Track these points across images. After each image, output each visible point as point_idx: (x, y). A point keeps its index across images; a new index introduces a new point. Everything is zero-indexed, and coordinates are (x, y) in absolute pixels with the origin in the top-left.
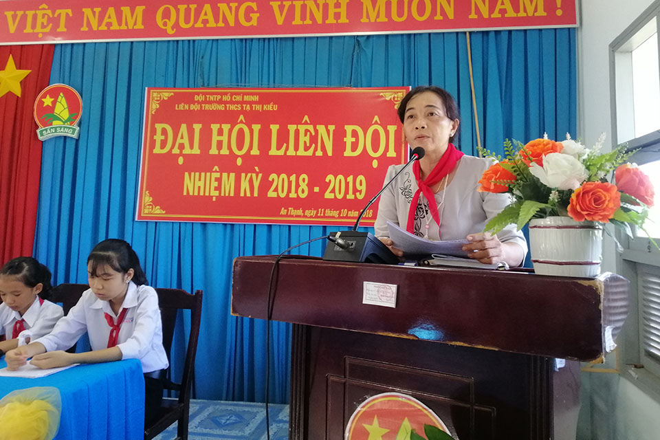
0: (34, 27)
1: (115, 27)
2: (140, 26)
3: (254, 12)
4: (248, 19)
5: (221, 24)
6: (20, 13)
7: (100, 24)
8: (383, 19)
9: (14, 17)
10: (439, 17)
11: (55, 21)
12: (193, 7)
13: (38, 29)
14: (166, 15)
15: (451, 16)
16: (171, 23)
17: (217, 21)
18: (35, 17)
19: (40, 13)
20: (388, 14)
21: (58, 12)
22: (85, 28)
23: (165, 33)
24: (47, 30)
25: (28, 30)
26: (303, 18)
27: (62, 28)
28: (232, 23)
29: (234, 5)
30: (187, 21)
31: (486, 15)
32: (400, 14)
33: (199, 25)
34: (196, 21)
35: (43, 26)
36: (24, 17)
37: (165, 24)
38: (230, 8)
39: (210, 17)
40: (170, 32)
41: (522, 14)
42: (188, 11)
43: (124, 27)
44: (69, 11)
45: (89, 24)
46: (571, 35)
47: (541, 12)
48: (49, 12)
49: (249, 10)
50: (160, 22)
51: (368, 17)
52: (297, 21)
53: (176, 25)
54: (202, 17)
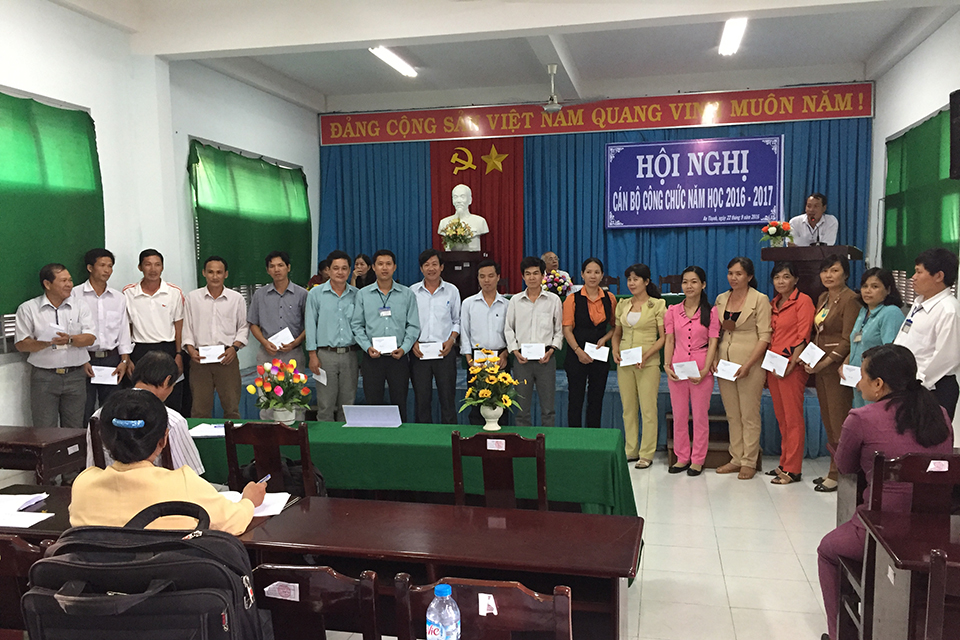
0: (508, 125)
1: (564, 124)
2: (581, 123)
3: (658, 111)
4: (654, 116)
5: (636, 120)
6: (497, 116)
7: (553, 123)
8: (745, 114)
9: (493, 118)
10: (782, 112)
11: (523, 121)
12: (617, 109)
13: (511, 127)
14: (599, 115)
15: (791, 111)
16: (602, 120)
17: (633, 119)
18: (508, 118)
19: (511, 116)
20: (749, 111)
21: (524, 114)
22: (543, 126)
23: (598, 128)
24: (518, 127)
25: (504, 127)
26: (691, 115)
27: (528, 126)
28: (644, 120)
29: (644, 107)
30: (613, 119)
31: (813, 110)
32: (757, 111)
33: (621, 121)
34: (619, 119)
35: (514, 125)
36: (500, 118)
37: (598, 121)
38: (642, 109)
39: (629, 116)
40: (602, 126)
41: (837, 109)
42: (613, 112)
43: (570, 124)
44: (531, 114)
45: (546, 123)
46: (869, 122)
47: (849, 108)
48: (518, 115)
49: (655, 110)
50: (595, 121)
51: (735, 112)
52: (688, 117)
53: (606, 122)
54: (623, 116)
